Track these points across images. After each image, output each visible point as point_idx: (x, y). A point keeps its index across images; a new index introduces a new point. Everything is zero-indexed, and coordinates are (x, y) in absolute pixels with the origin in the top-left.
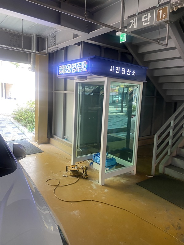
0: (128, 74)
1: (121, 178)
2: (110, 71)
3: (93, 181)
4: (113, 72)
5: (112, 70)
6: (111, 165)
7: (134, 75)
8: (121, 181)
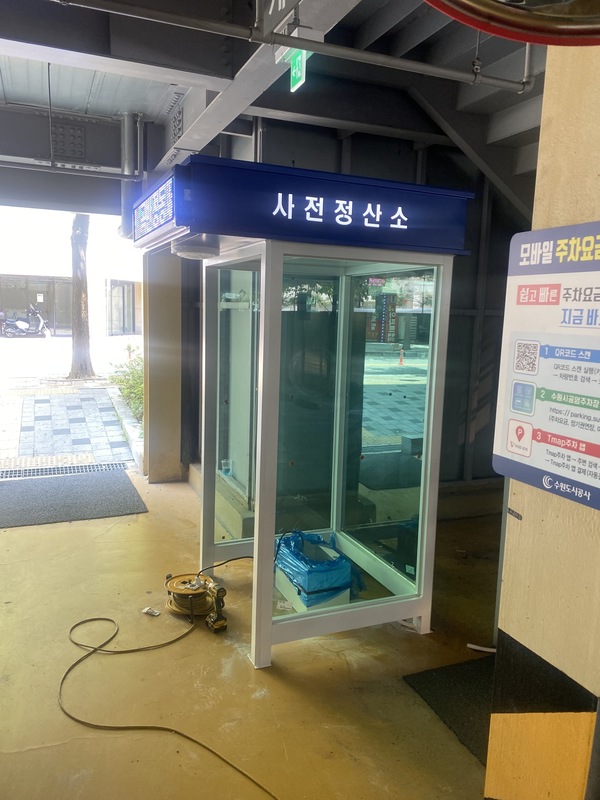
0: (367, 224)
1: (357, 644)
2: (275, 213)
3: (236, 645)
4: (290, 217)
5: (287, 211)
6: (326, 586)
7: (399, 226)
8: (349, 658)
